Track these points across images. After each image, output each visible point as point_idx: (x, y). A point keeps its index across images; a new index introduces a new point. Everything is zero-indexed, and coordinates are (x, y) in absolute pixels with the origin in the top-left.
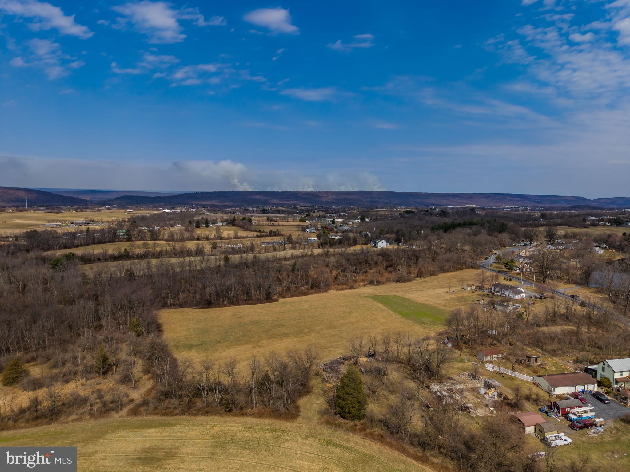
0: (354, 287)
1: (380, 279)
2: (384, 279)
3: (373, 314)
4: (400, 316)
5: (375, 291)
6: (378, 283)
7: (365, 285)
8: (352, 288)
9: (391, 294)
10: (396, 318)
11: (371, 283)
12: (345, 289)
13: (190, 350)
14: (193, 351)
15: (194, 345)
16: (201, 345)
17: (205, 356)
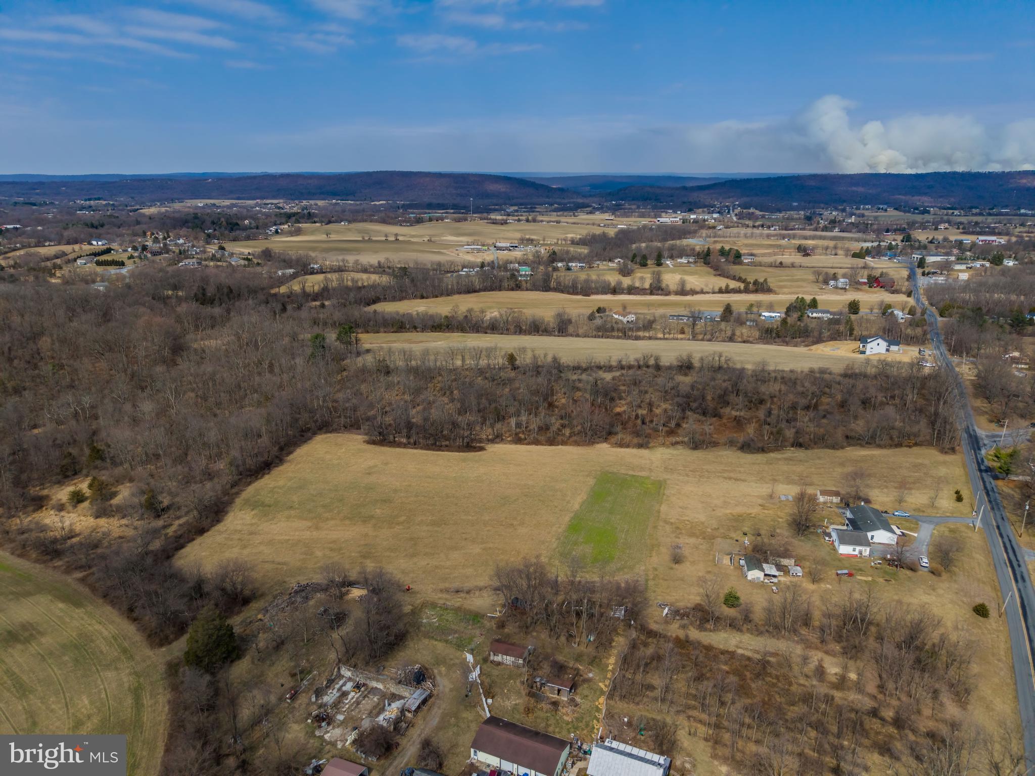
13: (253, 510)
14: (253, 512)
15: (263, 505)
16: (269, 506)
17: (252, 525)
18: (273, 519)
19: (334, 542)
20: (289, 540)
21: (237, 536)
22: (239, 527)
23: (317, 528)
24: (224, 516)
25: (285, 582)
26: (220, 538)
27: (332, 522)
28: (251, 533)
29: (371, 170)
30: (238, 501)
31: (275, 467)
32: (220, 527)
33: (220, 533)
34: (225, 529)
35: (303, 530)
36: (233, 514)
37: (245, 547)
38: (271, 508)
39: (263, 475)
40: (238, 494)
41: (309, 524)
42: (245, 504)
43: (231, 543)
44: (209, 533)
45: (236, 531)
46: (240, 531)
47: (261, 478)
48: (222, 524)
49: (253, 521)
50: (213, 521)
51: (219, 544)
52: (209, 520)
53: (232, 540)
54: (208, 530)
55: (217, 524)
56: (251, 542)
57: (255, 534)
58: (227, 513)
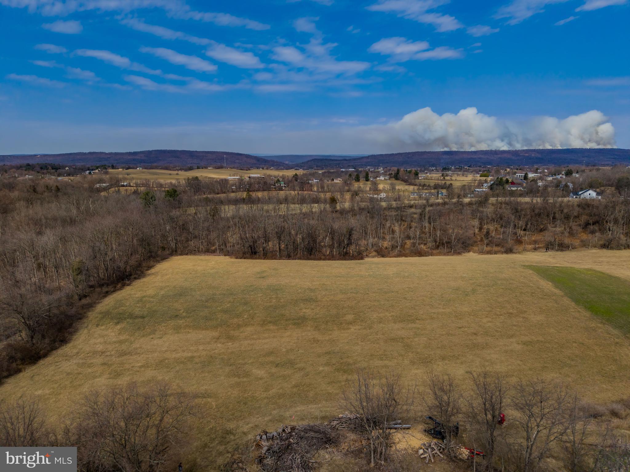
0: (514, 251)
1: (567, 241)
2: (577, 242)
3: (520, 302)
4: (588, 314)
5: (551, 260)
6: (562, 247)
7: (535, 249)
8: (509, 251)
9: (583, 267)
10: (575, 318)
11: (549, 247)
12: (496, 253)
13: (117, 323)
14: (119, 327)
15: (132, 316)
16: (143, 317)
17: (121, 342)
18: (154, 332)
19: (270, 353)
20: (192, 357)
21: (98, 360)
22: (100, 348)
23: (230, 338)
24: (71, 334)
25: (229, 432)
26: (67, 366)
27: (249, 329)
28: (123, 354)
29: (151, 150)
30: (92, 315)
31: (135, 278)
32: (66, 349)
33: (68, 358)
34: (75, 351)
35: (209, 343)
36: (86, 331)
37: (118, 375)
38: (146, 319)
39: (124, 285)
40: (90, 306)
41: (215, 334)
42: (103, 318)
43: (90, 370)
44: (49, 359)
45: (95, 353)
46: (103, 353)
47: (121, 289)
48: (70, 345)
49: (122, 338)
50: (54, 341)
51: (68, 374)
52: (47, 341)
53: (90, 366)
54: (45, 356)
55: (61, 346)
56: (127, 366)
57: (130, 353)
58: (76, 331)
